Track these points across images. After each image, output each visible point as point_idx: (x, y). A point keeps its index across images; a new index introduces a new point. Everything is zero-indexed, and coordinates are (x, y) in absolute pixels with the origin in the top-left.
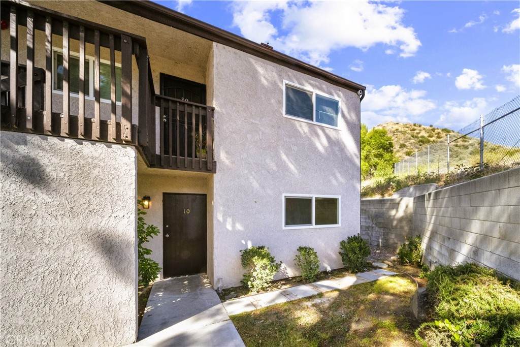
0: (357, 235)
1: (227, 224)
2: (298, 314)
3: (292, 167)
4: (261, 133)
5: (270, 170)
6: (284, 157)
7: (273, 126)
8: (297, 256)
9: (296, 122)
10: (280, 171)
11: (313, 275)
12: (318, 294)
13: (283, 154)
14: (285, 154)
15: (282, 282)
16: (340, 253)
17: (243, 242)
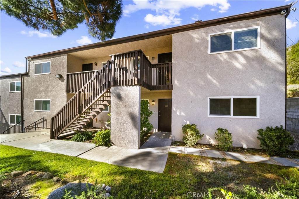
0: (279, 126)
1: (178, 112)
2: (200, 163)
3: (215, 81)
4: (194, 67)
5: (200, 85)
6: (209, 77)
7: (202, 62)
8: (216, 133)
9: (218, 55)
10: (206, 85)
11: (226, 147)
12: (222, 158)
13: (208, 75)
14: (209, 75)
15: (206, 146)
16: (257, 137)
17: (185, 121)
